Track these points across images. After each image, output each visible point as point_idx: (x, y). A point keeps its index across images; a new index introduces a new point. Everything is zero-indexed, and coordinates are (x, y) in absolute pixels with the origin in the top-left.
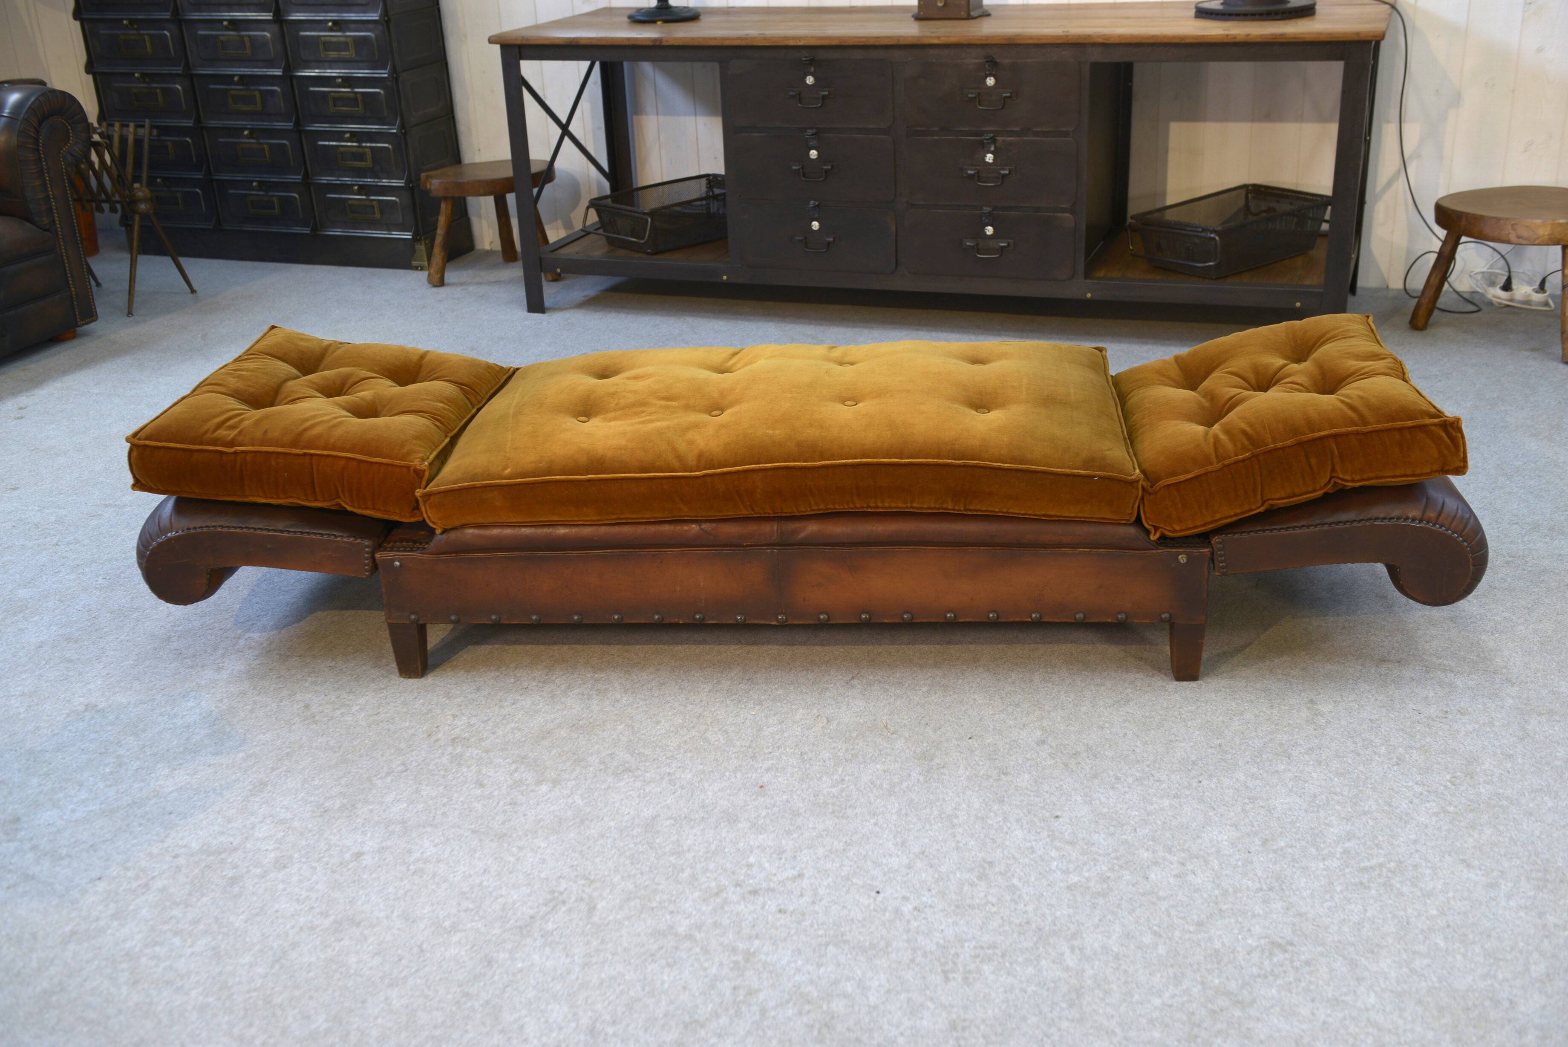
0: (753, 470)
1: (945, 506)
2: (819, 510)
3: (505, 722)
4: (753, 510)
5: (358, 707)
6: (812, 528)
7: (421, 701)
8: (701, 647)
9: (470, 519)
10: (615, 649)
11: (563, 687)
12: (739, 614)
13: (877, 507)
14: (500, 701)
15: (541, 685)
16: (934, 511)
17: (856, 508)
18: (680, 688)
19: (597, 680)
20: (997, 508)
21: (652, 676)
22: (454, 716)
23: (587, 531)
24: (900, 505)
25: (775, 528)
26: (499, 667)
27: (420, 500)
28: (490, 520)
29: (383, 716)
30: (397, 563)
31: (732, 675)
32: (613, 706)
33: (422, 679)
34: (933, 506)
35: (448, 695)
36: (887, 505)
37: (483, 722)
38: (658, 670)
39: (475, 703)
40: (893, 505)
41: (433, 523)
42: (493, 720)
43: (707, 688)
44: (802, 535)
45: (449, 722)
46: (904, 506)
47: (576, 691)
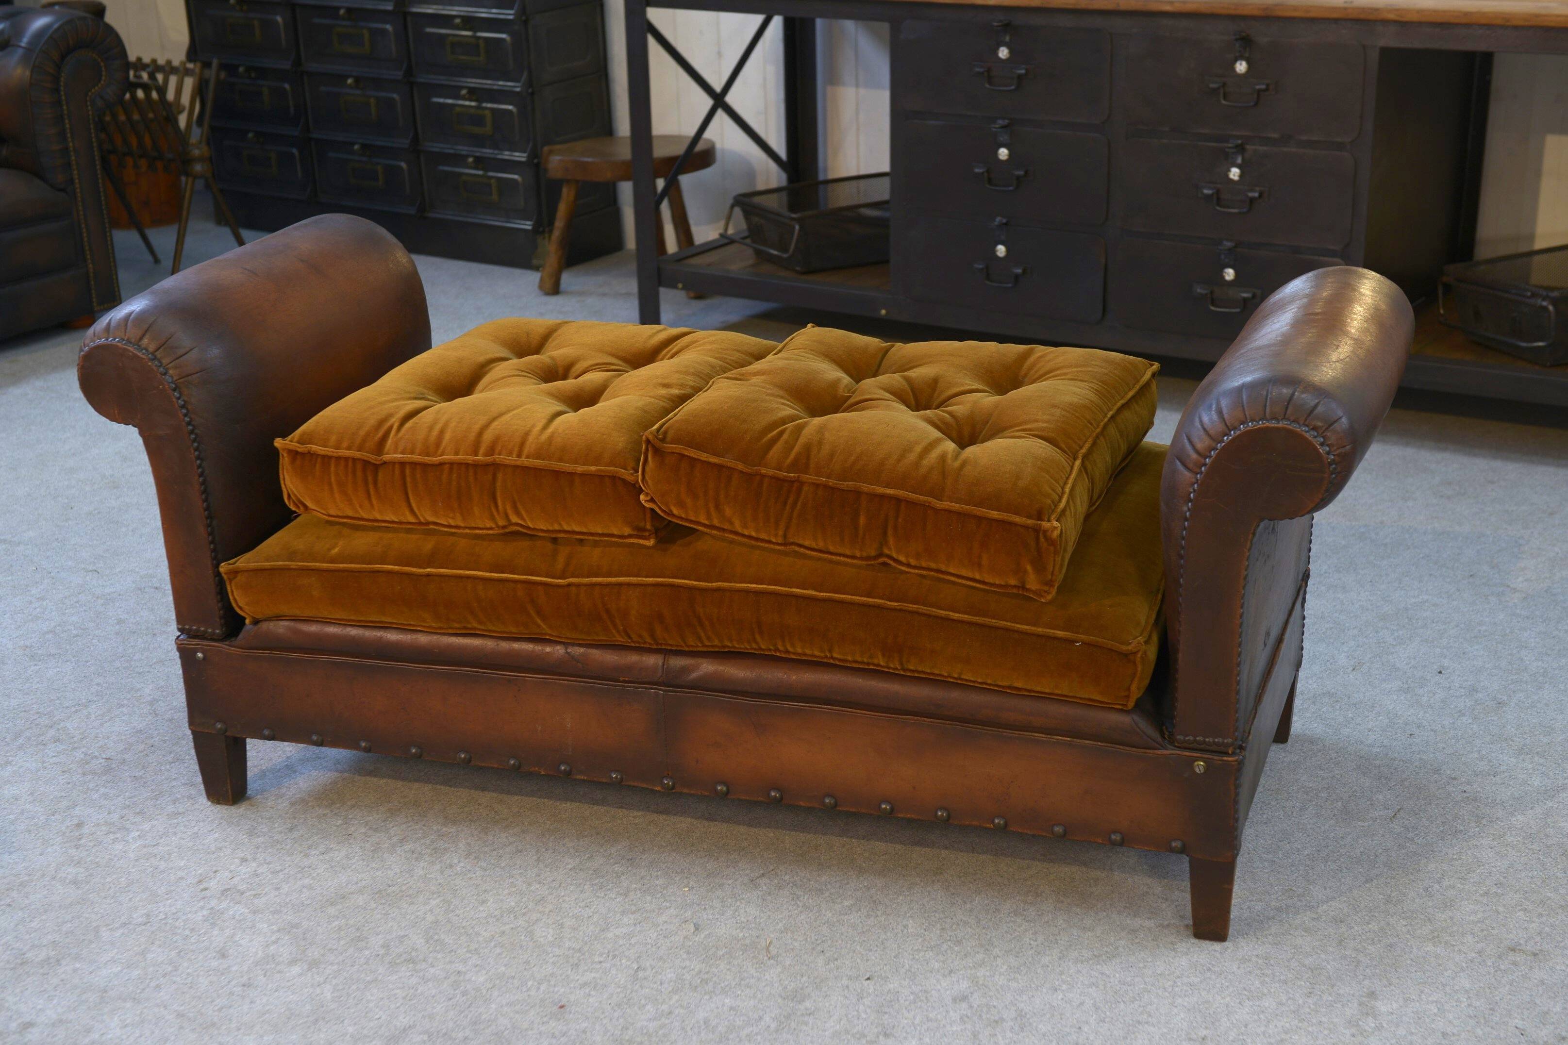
0: (629, 584)
1: (876, 661)
2: (712, 646)
3: (299, 876)
4: (630, 637)
5: (138, 833)
6: (707, 667)
7: (216, 835)
8: (595, 807)
9: (284, 609)
10: (486, 798)
11: (395, 839)
12: (616, 771)
13: (787, 652)
14: (309, 848)
15: (370, 832)
16: (862, 666)
17: (761, 649)
18: (538, 860)
19: (441, 836)
20: (943, 670)
21: (512, 839)
22: (244, 860)
23: (423, 639)
24: (817, 653)
25: (660, 662)
26: (333, 803)
27: (225, 577)
28: (307, 613)
29: (161, 848)
30: (200, 655)
31: (613, 850)
32: (442, 873)
33: (233, 807)
34: (859, 659)
35: (251, 833)
36: (799, 650)
37: (273, 873)
38: (523, 832)
39: (279, 846)
40: (808, 652)
41: (241, 608)
42: (286, 871)
43: (571, 863)
44: (694, 675)
45: (232, 867)
46: (822, 655)
47: (407, 847)
